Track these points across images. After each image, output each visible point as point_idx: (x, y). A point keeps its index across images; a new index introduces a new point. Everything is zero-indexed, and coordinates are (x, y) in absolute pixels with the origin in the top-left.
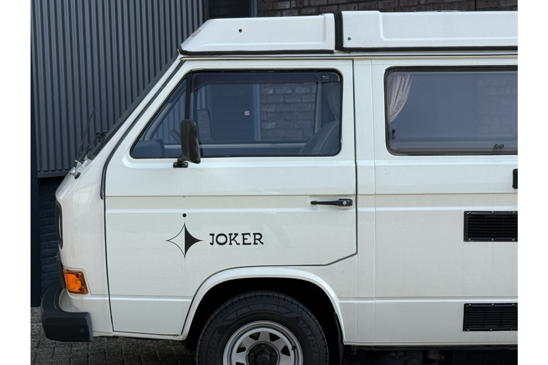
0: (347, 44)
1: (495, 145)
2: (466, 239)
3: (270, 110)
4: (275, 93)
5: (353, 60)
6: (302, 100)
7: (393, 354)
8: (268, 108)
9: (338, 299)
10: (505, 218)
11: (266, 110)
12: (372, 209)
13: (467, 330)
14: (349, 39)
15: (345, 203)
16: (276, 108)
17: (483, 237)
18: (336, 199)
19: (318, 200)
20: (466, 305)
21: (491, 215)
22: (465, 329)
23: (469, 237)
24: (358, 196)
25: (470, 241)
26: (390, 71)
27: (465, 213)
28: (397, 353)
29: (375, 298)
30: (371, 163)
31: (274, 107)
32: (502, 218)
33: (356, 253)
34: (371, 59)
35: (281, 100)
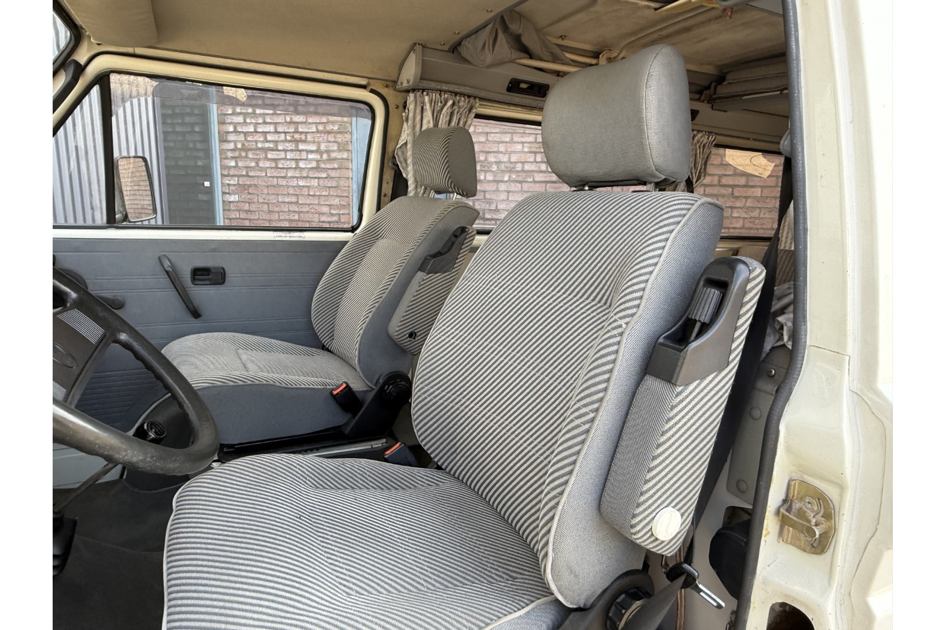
3: (232, 182)
4: (237, 166)
6: (266, 173)
8: (230, 180)
11: (228, 182)
16: (238, 181)
31: (237, 179)
35: (244, 173)
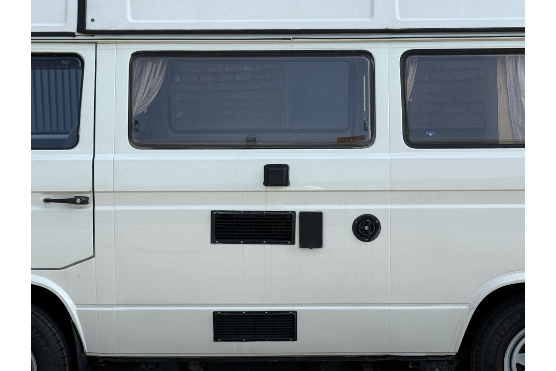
0: (90, 26)
1: (247, 138)
2: (213, 241)
5: (96, 44)
7: (144, 366)
9: (75, 306)
10: (255, 219)
12: (111, 208)
13: (218, 341)
14: (93, 20)
15: (79, 201)
17: (233, 238)
18: (72, 196)
19: (52, 197)
20: (215, 313)
21: (239, 215)
22: (216, 339)
23: (217, 238)
24: (95, 194)
25: (218, 243)
26: (136, 56)
27: (212, 212)
28: (147, 365)
29: (116, 305)
30: (110, 157)
32: (252, 219)
33: (93, 256)
34: (116, 43)
